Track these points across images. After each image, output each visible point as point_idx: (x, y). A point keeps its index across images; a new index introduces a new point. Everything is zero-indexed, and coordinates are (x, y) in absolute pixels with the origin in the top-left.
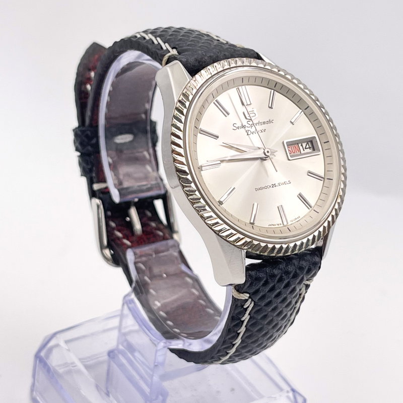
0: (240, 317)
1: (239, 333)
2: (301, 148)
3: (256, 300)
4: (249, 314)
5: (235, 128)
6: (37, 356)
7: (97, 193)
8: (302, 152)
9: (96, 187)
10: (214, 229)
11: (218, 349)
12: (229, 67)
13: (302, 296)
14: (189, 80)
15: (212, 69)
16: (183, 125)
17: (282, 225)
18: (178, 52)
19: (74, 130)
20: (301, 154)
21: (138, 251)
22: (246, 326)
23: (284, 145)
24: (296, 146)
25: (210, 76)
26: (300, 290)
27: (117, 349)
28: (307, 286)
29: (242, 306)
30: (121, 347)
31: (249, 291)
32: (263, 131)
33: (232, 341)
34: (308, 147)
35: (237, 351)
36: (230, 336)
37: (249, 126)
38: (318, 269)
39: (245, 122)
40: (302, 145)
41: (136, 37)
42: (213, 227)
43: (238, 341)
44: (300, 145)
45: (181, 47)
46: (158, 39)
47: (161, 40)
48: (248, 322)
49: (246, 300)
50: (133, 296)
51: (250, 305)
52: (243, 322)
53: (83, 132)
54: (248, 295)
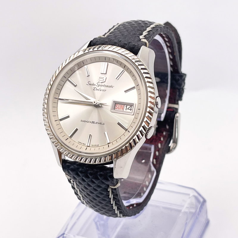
20: (123, 111)
24: (123, 106)
32: (104, 91)
39: (96, 82)
40: (126, 107)
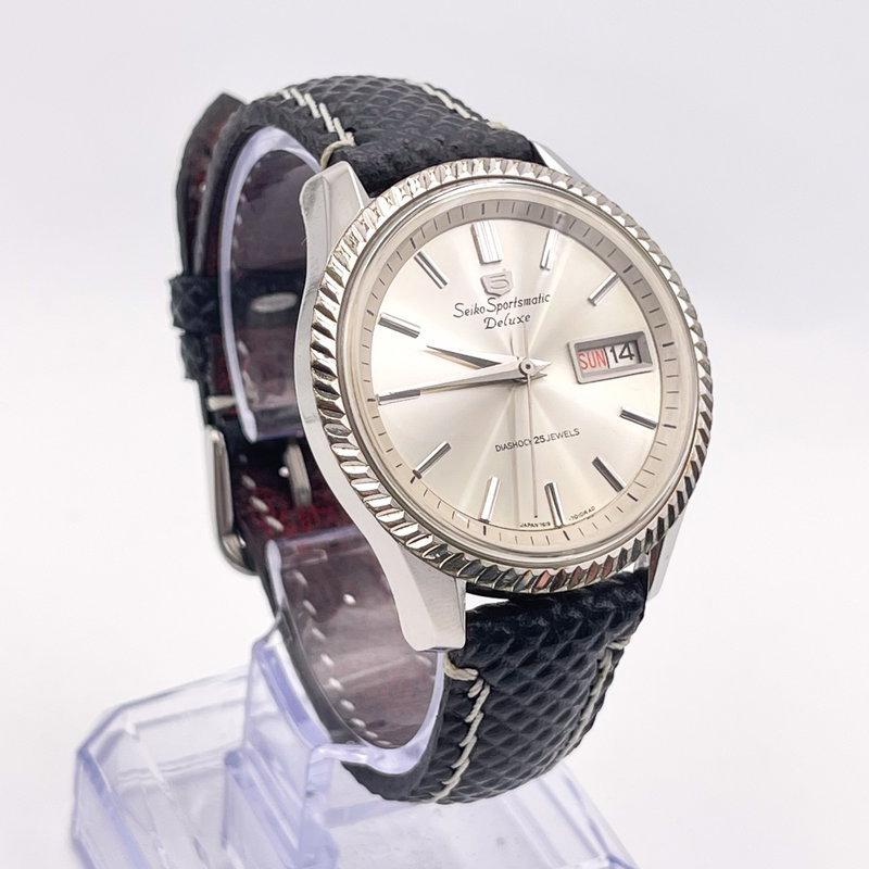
0: (463, 715)
1: (464, 748)
2: (610, 355)
3: (494, 683)
4: (482, 710)
5: (459, 314)
6: (82, 754)
7: (217, 416)
8: (613, 364)
9: (215, 403)
10: (395, 533)
11: (421, 777)
12: (454, 179)
13: (605, 674)
14: (362, 207)
15: (414, 184)
16: (338, 307)
17: (552, 526)
18: (355, 141)
19: (171, 281)
20: (611, 371)
21: (294, 544)
22: (476, 734)
23: (569, 351)
24: (599, 351)
25: (409, 199)
26: (599, 661)
27: (242, 749)
28: (617, 654)
29: (465, 694)
30: (249, 746)
31: (476, 664)
32: (523, 319)
33: (450, 762)
34: (626, 353)
35: (463, 781)
36: (442, 754)
37: (493, 308)
38: (638, 618)
39: (483, 300)
40: (613, 351)
41: (281, 97)
42: (392, 530)
43: (463, 764)
44: (608, 350)
45: (363, 128)
46: (322, 106)
47: (328, 109)
48: (480, 726)
49: (472, 683)
50: (277, 641)
51: (480, 693)
52: (469, 725)
53: (186, 286)
54: (475, 673)
